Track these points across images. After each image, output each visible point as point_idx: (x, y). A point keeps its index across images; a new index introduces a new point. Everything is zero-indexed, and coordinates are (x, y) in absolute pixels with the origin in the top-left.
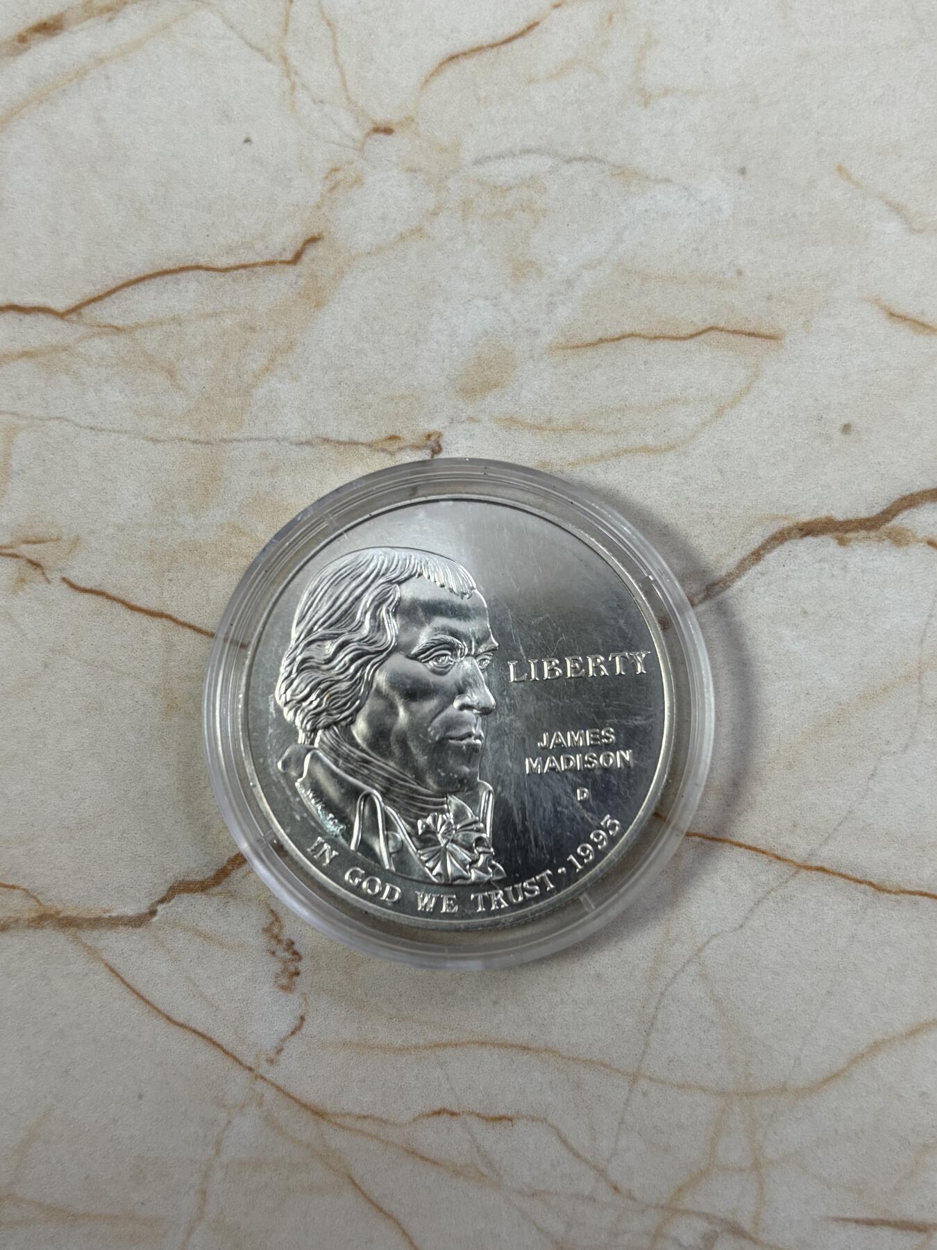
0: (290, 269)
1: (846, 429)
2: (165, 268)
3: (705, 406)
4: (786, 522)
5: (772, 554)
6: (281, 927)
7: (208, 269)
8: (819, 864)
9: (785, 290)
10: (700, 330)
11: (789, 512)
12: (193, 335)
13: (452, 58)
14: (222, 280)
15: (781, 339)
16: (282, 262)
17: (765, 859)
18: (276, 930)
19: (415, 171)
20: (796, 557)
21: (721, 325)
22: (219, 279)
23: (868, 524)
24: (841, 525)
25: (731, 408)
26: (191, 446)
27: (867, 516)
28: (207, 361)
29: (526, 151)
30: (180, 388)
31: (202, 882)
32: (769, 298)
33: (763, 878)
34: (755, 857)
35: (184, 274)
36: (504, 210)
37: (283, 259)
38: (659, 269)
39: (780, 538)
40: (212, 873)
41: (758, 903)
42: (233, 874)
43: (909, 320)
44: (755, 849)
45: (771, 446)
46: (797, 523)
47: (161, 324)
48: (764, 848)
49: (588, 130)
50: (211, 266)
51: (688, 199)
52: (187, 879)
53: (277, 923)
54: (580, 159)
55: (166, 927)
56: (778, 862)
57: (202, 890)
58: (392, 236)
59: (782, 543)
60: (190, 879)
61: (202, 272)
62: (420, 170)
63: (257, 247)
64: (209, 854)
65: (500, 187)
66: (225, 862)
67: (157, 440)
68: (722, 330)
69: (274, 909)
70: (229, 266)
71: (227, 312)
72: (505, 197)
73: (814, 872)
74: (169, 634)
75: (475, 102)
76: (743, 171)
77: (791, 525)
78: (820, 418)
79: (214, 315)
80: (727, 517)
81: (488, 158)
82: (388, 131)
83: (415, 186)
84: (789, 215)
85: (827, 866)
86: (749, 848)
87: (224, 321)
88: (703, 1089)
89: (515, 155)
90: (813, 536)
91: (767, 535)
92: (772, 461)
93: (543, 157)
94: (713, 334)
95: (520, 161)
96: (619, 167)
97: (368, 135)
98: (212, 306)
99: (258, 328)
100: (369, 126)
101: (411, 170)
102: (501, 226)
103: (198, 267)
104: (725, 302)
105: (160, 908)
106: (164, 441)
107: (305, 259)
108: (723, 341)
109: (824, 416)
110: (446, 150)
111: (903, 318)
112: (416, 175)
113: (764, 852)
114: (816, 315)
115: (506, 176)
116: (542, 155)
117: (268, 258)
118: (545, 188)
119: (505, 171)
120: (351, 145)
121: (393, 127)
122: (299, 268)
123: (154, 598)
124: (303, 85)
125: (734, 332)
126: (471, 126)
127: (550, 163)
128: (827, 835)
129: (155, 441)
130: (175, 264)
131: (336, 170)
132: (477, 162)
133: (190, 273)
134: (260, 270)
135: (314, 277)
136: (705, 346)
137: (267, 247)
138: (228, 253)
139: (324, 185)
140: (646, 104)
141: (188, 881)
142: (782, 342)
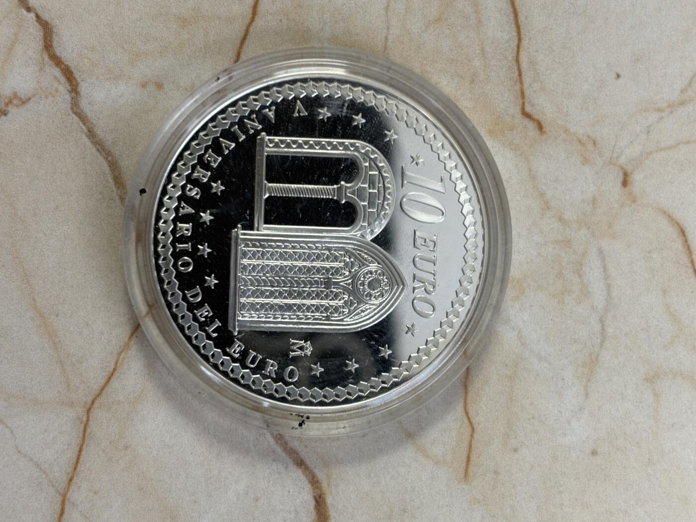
0: (518, 110)
2: (520, 15)
3: (414, 424)
4: (326, 486)
5: (301, 475)
6: (17, 106)
7: (518, 47)
8: (66, 510)
9: (503, 484)
10: (472, 420)
11: (333, 487)
12: (468, 36)
13: (683, 232)
14: (510, 58)
15: (465, 481)
16: (523, 103)
17: (70, 470)
18: (15, 102)
19: (594, 204)
20: (299, 493)
21: (476, 436)
22: (511, 56)
25: (413, 444)
26: (384, 35)
28: (448, 48)
29: (609, 287)
30: (427, 27)
31: (51, 46)
32: (496, 472)
33: (56, 468)
34: (71, 463)
35: (515, 29)
36: (563, 272)
37: (526, 104)
38: (518, 389)
39: (314, 481)
40: (58, 54)
41: (37, 465)
42: (58, 69)
44: (77, 462)
45: (384, 473)
46: (325, 494)
47: (476, 12)
48: (78, 469)
49: (626, 335)
50: (521, 50)
51: (572, 411)
52: (54, 35)
53: (21, 103)
54: (603, 329)
55: (19, 19)
56: (68, 480)
57: (45, 46)
58: (544, 187)
59: (310, 482)
60: (55, 38)
61: (515, 43)
62: (594, 208)
63: (535, 85)
64: (73, 51)
65: (582, 269)
66: (67, 63)
67: (388, 9)
68: (472, 436)
69: (31, 100)
70: (520, 63)
71: (485, 62)
72: (574, 272)
73: (60, 506)
74: (240, 20)
75: (648, 250)
76: (594, 453)
77: (324, 489)
78: (405, 511)
79: (483, 52)
81: (603, 259)
82: (625, 183)
83: (582, 205)
84: (561, 489)
85: (65, 516)
86: (78, 458)
87: (478, 60)
89: (606, 279)
90: (316, 506)
91: (316, 472)
92: (372, 475)
93: (605, 301)
94: (469, 430)
95: (602, 283)
96: (597, 359)
97: (622, 168)
98: (490, 51)
99: (473, 86)
100: (629, 169)
101: (594, 200)
102: (551, 270)
103: (520, 40)
104: (493, 439)
105: (32, 15)
106: (387, 15)
107: (526, 121)
108: (464, 437)
109: (406, 514)
110: (610, 227)
112: (591, 205)
113: (75, 469)
114: (483, 508)
115: (589, 273)
116: (606, 300)
117: (527, 93)
118: (580, 303)
119: (593, 272)
120: (615, 155)
121: (628, 187)
122: (519, 116)
123: (267, 8)
124: (662, 117)
125: (470, 446)
126: (629, 246)
127: (600, 306)
128: (88, 516)
129: (387, 8)
130: (522, 22)
131: (595, 143)
132: (600, 251)
133: (515, 34)
134: (518, 87)
135: (512, 128)
136: (460, 423)
137: (535, 92)
138: (531, 62)
139: (583, 135)
140: (647, 380)
141: (52, 35)
142: (463, 483)
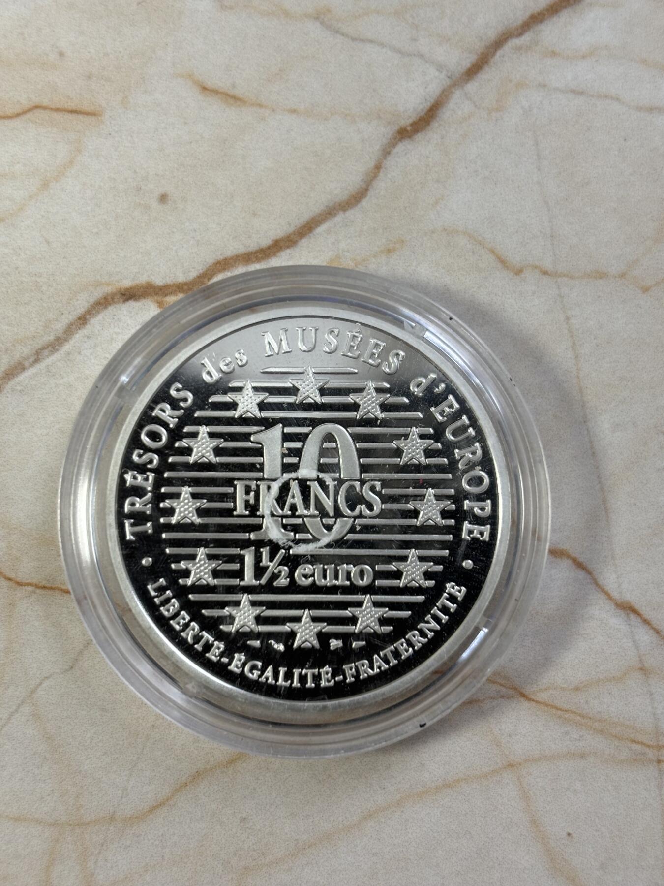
1: (163, 198)
3: (32, 180)
4: (110, 288)
5: (97, 318)
9: (104, 68)
10: (26, 108)
11: (112, 278)
15: (101, 115)
20: (119, 320)
21: (46, 103)
23: (186, 287)
24: (161, 290)
25: (57, 181)
27: (185, 281)
32: (89, 77)
39: (104, 303)
41: (87, 645)
43: (221, 93)
45: (94, 216)
46: (120, 289)
59: (106, 307)
68: (45, 108)
77: (114, 291)
78: (139, 189)
80: (54, 285)
88: (39, 822)
90: (134, 300)
91: (92, 300)
92: (95, 230)
94: (39, 113)
104: (49, 82)
108: (47, 118)
109: (143, 187)
111: (215, 92)
114: (133, 92)
125: (58, 110)
136: (31, 124)
142: (103, 118)
